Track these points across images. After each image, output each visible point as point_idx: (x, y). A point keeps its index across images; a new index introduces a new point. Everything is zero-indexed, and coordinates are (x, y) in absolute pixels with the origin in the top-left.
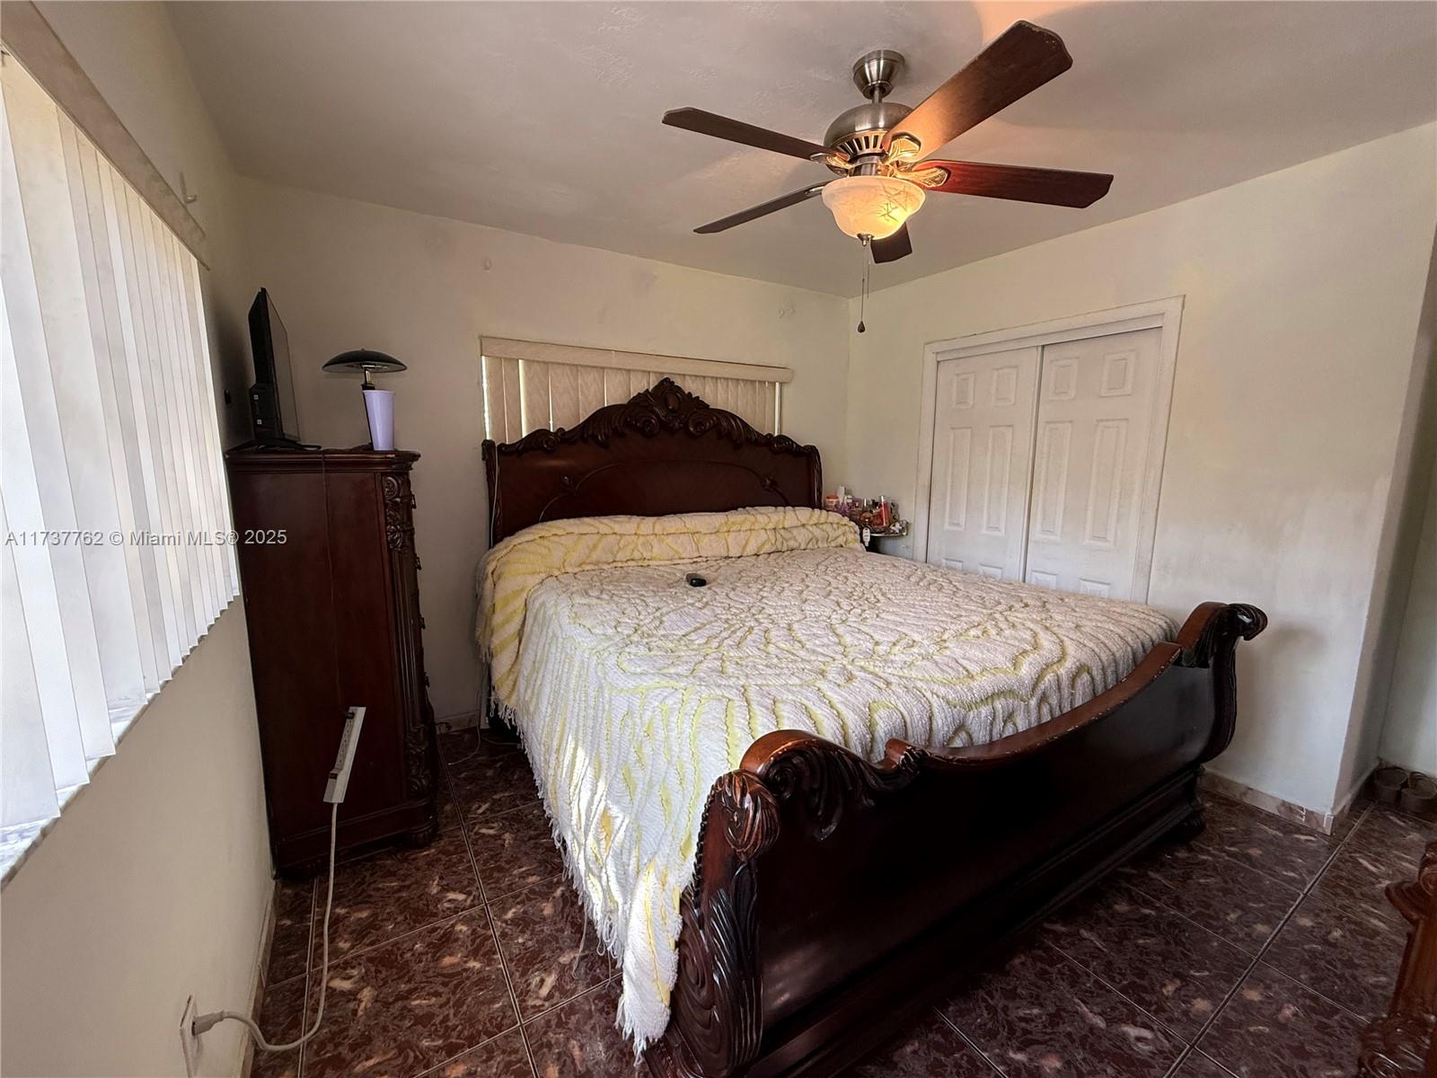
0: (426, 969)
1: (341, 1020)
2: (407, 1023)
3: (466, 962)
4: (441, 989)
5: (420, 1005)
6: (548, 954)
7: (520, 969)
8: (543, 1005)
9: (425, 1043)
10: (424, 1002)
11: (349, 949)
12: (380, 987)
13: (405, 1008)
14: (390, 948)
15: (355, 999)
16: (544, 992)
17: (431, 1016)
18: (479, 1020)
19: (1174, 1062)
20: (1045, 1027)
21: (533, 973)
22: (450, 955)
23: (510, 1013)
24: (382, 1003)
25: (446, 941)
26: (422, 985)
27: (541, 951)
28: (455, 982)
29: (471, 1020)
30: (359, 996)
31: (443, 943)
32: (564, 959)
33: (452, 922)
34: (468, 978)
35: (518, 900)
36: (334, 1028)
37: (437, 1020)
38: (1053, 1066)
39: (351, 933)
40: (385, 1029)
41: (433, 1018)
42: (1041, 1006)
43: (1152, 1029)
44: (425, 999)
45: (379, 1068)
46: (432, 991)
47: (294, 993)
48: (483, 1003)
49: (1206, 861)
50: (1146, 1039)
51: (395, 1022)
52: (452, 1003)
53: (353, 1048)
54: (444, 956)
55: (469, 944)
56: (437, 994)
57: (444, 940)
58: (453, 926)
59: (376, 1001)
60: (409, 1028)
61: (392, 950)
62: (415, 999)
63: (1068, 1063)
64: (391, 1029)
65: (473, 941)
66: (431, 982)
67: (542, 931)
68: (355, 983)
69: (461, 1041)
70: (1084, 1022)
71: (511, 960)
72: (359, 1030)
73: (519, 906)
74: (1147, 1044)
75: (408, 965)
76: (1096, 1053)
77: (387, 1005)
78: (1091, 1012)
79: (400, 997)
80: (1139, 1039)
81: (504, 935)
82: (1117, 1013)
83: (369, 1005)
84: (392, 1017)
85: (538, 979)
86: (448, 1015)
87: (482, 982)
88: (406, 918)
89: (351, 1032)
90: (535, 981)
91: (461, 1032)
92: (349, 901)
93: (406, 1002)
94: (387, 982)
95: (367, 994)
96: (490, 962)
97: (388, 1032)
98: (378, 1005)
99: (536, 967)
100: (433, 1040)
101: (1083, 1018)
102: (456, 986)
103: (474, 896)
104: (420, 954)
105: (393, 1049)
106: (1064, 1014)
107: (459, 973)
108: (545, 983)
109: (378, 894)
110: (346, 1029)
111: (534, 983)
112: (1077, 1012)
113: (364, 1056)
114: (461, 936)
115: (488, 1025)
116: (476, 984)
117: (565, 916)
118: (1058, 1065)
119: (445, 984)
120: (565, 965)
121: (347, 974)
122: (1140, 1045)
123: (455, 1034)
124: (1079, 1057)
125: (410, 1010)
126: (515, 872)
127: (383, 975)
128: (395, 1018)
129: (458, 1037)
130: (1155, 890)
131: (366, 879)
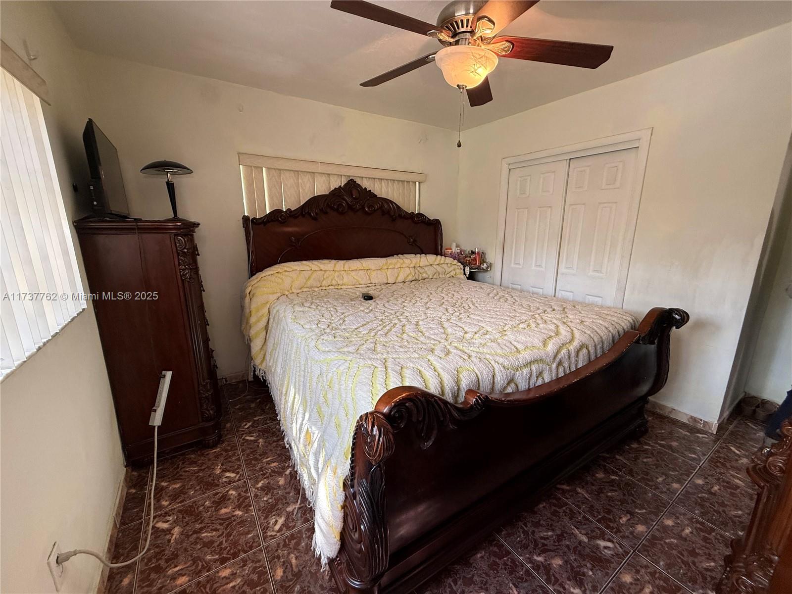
0: (210, 516)
1: (161, 545)
2: (199, 546)
3: (234, 512)
4: (219, 527)
5: (206, 536)
6: (280, 506)
7: (264, 515)
8: (276, 535)
9: (209, 557)
10: (209, 534)
11: (168, 506)
12: (184, 526)
13: (198, 538)
14: (191, 504)
15: (170, 533)
16: (277, 527)
17: (212, 542)
18: (239, 544)
19: (624, 560)
20: (555, 542)
21: (271, 517)
22: (225, 508)
23: (257, 539)
24: (185, 535)
25: (224, 500)
26: (208, 525)
27: (276, 504)
28: (227, 523)
29: (235, 544)
30: (172, 532)
31: (222, 501)
32: (290, 509)
33: (227, 490)
34: (234, 520)
35: (265, 476)
36: (157, 550)
37: (216, 544)
38: (558, 563)
39: (169, 497)
40: (186, 550)
41: (214, 543)
42: (553, 530)
43: (613, 542)
44: (209, 533)
45: (181, 572)
46: (214, 528)
47: (135, 531)
48: (242, 534)
49: (647, 449)
50: (609, 547)
51: (192, 546)
52: (224, 535)
53: (167, 561)
54: (222, 509)
55: (236, 501)
56: (216, 530)
57: (222, 499)
58: (228, 491)
59: (182, 534)
60: (199, 549)
61: (192, 505)
62: (203, 533)
63: (566, 562)
64: (189, 550)
65: (238, 500)
66: (213, 523)
67: (278, 493)
68: (170, 524)
69: (229, 556)
70: (576, 539)
71: (259, 510)
72: (171, 551)
73: (265, 480)
74: (610, 550)
75: (201, 514)
76: (581, 555)
77: (188, 536)
78: (580, 533)
79: (195, 532)
80: (605, 548)
81: (256, 496)
82: (594, 534)
83: (178, 537)
84: (190, 543)
85: (274, 520)
86: (222, 541)
87: (242, 523)
88: (201, 487)
89: (167, 552)
90: (272, 521)
91: (229, 551)
92: (169, 478)
93: (199, 535)
94: (188, 524)
95: (177, 530)
96: (247, 511)
97: (188, 551)
98: (182, 537)
99: (273, 514)
100: (213, 556)
101: (576, 536)
102: (228, 525)
103: (241, 474)
104: (208, 507)
105: (189, 561)
106: (565, 535)
107: (230, 518)
108: (278, 523)
109: (186, 474)
110: (164, 551)
111: (272, 523)
112: (573, 534)
113: (173, 565)
114: (232, 497)
115: (245, 546)
116: (239, 523)
117: (291, 485)
118: (560, 562)
119: (221, 524)
120: (290, 513)
121: (166, 520)
122: (606, 551)
123: (225, 552)
124: (572, 558)
125: (201, 539)
126: (264, 461)
127: (187, 519)
128: (192, 544)
129: (228, 554)
130: (619, 466)
131: (180, 466)
